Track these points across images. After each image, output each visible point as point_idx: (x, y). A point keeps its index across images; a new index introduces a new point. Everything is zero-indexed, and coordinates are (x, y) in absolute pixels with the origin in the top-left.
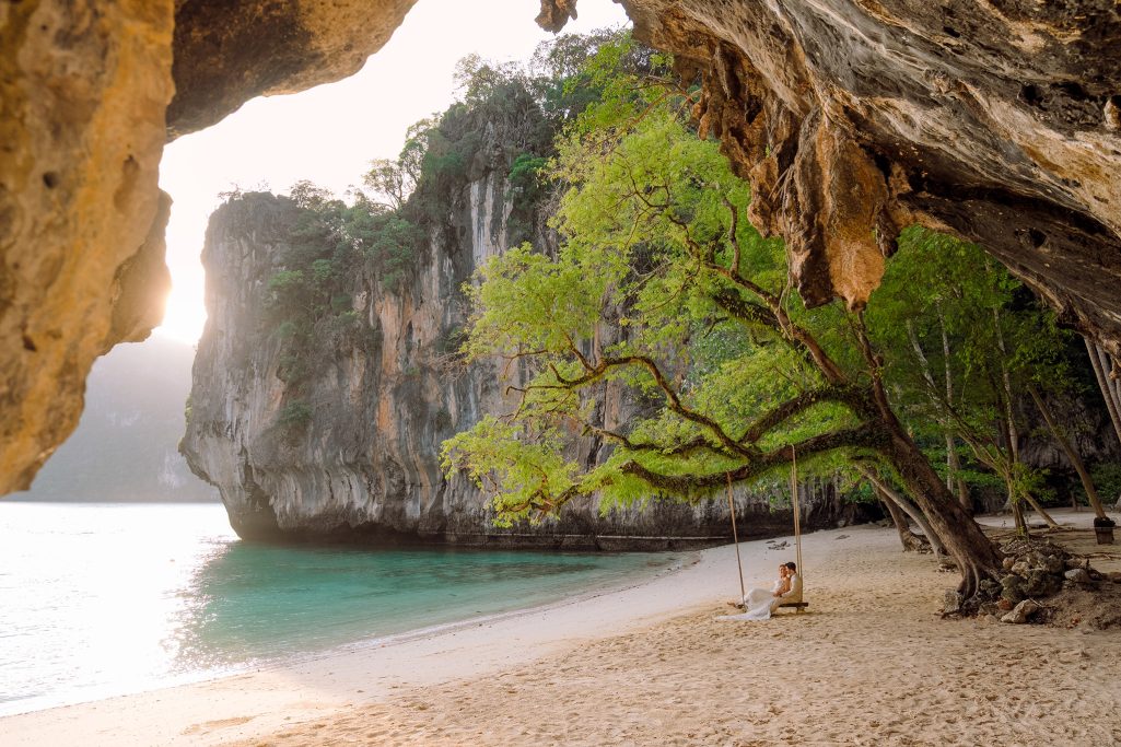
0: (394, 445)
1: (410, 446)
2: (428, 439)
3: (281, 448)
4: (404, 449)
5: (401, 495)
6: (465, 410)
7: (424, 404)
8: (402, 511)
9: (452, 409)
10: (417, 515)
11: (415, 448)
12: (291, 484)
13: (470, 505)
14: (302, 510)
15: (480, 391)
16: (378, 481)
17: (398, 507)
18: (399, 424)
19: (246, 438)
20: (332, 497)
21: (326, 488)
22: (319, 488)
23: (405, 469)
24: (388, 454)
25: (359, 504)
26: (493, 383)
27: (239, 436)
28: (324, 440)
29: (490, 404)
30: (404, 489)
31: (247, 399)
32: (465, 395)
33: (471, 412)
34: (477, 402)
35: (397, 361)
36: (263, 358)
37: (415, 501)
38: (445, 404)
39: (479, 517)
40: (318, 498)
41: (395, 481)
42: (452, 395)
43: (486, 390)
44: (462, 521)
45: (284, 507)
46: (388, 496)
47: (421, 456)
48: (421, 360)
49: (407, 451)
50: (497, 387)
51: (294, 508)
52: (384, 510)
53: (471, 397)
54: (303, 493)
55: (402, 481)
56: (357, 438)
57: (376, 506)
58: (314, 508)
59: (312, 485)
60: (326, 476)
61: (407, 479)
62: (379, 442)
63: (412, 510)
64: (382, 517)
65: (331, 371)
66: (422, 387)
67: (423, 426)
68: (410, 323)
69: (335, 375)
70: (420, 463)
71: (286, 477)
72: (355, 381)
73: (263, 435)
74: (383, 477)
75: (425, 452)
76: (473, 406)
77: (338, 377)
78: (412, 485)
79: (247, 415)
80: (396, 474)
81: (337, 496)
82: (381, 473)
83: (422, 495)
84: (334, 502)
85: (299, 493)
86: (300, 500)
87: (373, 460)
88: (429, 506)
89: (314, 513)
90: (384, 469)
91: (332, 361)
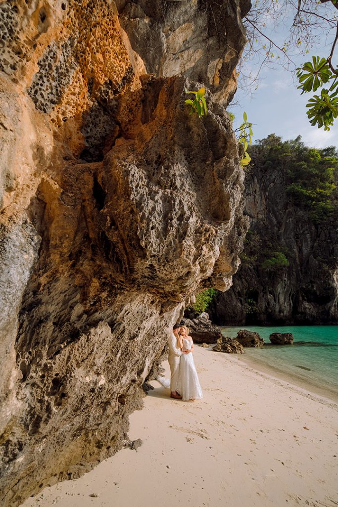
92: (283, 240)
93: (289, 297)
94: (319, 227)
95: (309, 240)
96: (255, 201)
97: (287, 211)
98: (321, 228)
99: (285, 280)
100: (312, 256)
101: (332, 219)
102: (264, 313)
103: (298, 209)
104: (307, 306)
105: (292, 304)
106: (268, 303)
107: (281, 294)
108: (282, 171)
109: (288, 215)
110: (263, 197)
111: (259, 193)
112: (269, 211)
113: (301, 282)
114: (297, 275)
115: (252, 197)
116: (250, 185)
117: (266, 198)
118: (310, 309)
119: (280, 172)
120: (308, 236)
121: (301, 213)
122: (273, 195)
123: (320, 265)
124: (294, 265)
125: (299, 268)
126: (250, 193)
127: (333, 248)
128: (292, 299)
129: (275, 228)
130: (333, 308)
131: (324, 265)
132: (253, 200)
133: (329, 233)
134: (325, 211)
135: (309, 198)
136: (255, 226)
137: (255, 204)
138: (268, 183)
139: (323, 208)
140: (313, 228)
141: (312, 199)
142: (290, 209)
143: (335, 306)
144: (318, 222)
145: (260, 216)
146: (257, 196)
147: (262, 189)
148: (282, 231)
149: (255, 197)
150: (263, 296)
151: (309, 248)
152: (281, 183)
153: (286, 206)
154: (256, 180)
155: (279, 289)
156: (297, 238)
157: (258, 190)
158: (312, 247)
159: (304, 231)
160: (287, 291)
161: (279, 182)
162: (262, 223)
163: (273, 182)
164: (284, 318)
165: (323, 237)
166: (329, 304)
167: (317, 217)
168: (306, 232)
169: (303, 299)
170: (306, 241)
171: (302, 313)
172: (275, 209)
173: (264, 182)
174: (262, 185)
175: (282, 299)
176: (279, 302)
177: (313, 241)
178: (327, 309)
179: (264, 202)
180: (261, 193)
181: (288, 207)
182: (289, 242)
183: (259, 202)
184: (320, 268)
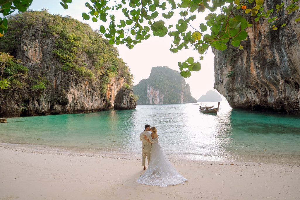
0: (256, 78)
1: (261, 77)
2: (267, 73)
3: (230, 85)
4: (259, 78)
5: (266, 95)
6: (283, 57)
7: (265, 60)
8: (267, 100)
9: (277, 58)
10: (273, 102)
11: (263, 77)
12: (237, 95)
13: (293, 97)
14: (240, 101)
15: (287, 46)
16: (257, 91)
17: (265, 99)
18: (256, 70)
19: (225, 84)
20: (247, 97)
21: (245, 95)
22: (243, 95)
23: (265, 86)
24: (256, 81)
25: (254, 99)
26: (294, 40)
27: (223, 83)
28: (239, 80)
29: (293, 50)
30: (267, 93)
31: (223, 73)
32: (281, 50)
33: (285, 57)
34: (286, 51)
35: (255, 47)
36: (224, 61)
37: (272, 97)
38: (274, 57)
39: (296, 102)
40: (244, 98)
41: (263, 90)
42: (276, 53)
43: (291, 44)
44: (288, 104)
45: (236, 101)
46: (262, 96)
47: (267, 80)
48: (263, 43)
49: (261, 79)
50: (297, 41)
51: (238, 101)
52: (261, 100)
53: (283, 50)
54: (240, 96)
55: (265, 90)
56: (246, 77)
57: (258, 99)
58: (243, 100)
59: (241, 94)
60: (243, 91)
61: (267, 89)
62: (251, 78)
63: (271, 100)
64: (260, 103)
65: (239, 59)
66: (264, 53)
67: (265, 68)
68: (260, 31)
69: (240, 60)
70: (268, 83)
71: (235, 92)
72: (245, 60)
73: (227, 82)
74: (258, 89)
75: (268, 78)
76: (285, 54)
77: (241, 60)
78: (270, 91)
79: (224, 77)
80: (263, 88)
81: (248, 97)
82: (257, 88)
83: (274, 94)
84: (248, 98)
85: (239, 97)
86: (239, 99)
87: (251, 84)
88: (276, 99)
89: (243, 102)
90: (257, 87)
91: (239, 56)
92: (48, 76)
93: (49, 102)
94: (66, 73)
95: (60, 78)
96: (35, 52)
97: (53, 62)
98: (66, 74)
99: (45, 95)
100: (60, 86)
101: (71, 71)
102: (33, 110)
103: (58, 62)
104: (57, 107)
105: (50, 106)
106: (35, 106)
107: (43, 101)
108: (53, 41)
109: (53, 64)
110: (41, 52)
111: (39, 48)
112: (43, 60)
113: (54, 96)
114: (52, 93)
115: (34, 49)
116: (33, 42)
117: (42, 53)
118: (58, 108)
119: (52, 41)
120: (60, 76)
121: (59, 65)
122: (46, 52)
123: (62, 90)
124: (51, 89)
125: (54, 90)
126: (33, 47)
127: (69, 83)
128: (50, 104)
129: (46, 69)
130: (68, 107)
131: (64, 90)
132: (34, 51)
133: (69, 77)
134: (69, 67)
135: (63, 59)
136: (33, 66)
137: (35, 54)
138: (43, 45)
139: (68, 65)
140: (63, 73)
141: (65, 60)
142: (54, 61)
143: (69, 106)
144: (65, 71)
145: (38, 61)
146: (37, 50)
147: (40, 47)
148: (49, 71)
149: (36, 50)
150: (32, 103)
151: (60, 81)
152: (51, 47)
153: (52, 60)
154: (37, 40)
155: (42, 99)
156: (56, 76)
157: (38, 46)
158: (61, 81)
159: (58, 74)
160: (47, 100)
161: (50, 46)
162: (38, 65)
163: (47, 45)
164: (44, 112)
165: (66, 78)
166: (66, 106)
167: (65, 68)
168: (59, 74)
169: (56, 103)
170: (59, 78)
171: (54, 110)
172: (46, 60)
173: (42, 43)
174: (41, 44)
175: (44, 103)
176: (42, 105)
177: (62, 79)
178: (65, 107)
179: (41, 54)
180: (40, 49)
181: (54, 60)
182: (51, 77)
183: (38, 53)
184: (62, 91)
